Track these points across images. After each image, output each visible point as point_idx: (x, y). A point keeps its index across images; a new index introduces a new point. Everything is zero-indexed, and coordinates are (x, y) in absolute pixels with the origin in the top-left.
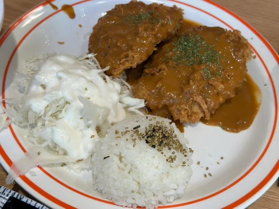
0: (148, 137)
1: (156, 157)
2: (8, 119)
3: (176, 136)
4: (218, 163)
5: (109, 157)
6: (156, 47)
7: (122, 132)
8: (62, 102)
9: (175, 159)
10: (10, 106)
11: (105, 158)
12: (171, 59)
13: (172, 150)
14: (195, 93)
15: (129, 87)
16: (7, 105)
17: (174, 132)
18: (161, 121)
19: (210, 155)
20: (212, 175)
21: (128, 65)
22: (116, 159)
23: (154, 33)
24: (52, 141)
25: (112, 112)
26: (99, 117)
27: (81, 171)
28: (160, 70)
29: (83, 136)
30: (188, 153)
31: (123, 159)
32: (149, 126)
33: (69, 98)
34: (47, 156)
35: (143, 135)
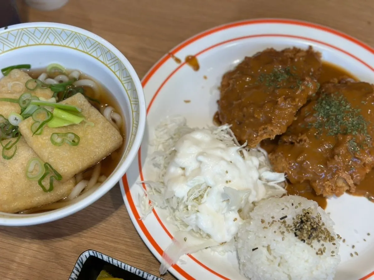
0: (296, 230)
1: (306, 251)
2: (150, 202)
3: (323, 224)
4: (365, 240)
5: (257, 248)
6: (295, 116)
7: (269, 223)
8: (203, 187)
9: (324, 251)
10: (150, 187)
11: (253, 250)
12: (311, 125)
13: (322, 242)
14: (340, 170)
15: (265, 153)
16: (146, 185)
17: (321, 219)
18: (307, 208)
19: (356, 231)
20: (358, 254)
21: (265, 137)
22: (265, 251)
23: (294, 104)
24: (197, 227)
25: (254, 192)
26: (242, 200)
27: (225, 253)
28: (301, 140)
29: (226, 219)
30: (337, 241)
31: (272, 252)
32: (297, 217)
33: (211, 183)
34: (193, 242)
35: (291, 226)
